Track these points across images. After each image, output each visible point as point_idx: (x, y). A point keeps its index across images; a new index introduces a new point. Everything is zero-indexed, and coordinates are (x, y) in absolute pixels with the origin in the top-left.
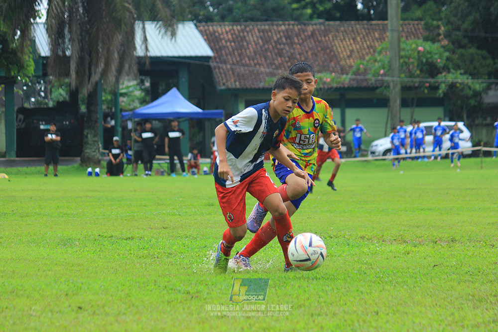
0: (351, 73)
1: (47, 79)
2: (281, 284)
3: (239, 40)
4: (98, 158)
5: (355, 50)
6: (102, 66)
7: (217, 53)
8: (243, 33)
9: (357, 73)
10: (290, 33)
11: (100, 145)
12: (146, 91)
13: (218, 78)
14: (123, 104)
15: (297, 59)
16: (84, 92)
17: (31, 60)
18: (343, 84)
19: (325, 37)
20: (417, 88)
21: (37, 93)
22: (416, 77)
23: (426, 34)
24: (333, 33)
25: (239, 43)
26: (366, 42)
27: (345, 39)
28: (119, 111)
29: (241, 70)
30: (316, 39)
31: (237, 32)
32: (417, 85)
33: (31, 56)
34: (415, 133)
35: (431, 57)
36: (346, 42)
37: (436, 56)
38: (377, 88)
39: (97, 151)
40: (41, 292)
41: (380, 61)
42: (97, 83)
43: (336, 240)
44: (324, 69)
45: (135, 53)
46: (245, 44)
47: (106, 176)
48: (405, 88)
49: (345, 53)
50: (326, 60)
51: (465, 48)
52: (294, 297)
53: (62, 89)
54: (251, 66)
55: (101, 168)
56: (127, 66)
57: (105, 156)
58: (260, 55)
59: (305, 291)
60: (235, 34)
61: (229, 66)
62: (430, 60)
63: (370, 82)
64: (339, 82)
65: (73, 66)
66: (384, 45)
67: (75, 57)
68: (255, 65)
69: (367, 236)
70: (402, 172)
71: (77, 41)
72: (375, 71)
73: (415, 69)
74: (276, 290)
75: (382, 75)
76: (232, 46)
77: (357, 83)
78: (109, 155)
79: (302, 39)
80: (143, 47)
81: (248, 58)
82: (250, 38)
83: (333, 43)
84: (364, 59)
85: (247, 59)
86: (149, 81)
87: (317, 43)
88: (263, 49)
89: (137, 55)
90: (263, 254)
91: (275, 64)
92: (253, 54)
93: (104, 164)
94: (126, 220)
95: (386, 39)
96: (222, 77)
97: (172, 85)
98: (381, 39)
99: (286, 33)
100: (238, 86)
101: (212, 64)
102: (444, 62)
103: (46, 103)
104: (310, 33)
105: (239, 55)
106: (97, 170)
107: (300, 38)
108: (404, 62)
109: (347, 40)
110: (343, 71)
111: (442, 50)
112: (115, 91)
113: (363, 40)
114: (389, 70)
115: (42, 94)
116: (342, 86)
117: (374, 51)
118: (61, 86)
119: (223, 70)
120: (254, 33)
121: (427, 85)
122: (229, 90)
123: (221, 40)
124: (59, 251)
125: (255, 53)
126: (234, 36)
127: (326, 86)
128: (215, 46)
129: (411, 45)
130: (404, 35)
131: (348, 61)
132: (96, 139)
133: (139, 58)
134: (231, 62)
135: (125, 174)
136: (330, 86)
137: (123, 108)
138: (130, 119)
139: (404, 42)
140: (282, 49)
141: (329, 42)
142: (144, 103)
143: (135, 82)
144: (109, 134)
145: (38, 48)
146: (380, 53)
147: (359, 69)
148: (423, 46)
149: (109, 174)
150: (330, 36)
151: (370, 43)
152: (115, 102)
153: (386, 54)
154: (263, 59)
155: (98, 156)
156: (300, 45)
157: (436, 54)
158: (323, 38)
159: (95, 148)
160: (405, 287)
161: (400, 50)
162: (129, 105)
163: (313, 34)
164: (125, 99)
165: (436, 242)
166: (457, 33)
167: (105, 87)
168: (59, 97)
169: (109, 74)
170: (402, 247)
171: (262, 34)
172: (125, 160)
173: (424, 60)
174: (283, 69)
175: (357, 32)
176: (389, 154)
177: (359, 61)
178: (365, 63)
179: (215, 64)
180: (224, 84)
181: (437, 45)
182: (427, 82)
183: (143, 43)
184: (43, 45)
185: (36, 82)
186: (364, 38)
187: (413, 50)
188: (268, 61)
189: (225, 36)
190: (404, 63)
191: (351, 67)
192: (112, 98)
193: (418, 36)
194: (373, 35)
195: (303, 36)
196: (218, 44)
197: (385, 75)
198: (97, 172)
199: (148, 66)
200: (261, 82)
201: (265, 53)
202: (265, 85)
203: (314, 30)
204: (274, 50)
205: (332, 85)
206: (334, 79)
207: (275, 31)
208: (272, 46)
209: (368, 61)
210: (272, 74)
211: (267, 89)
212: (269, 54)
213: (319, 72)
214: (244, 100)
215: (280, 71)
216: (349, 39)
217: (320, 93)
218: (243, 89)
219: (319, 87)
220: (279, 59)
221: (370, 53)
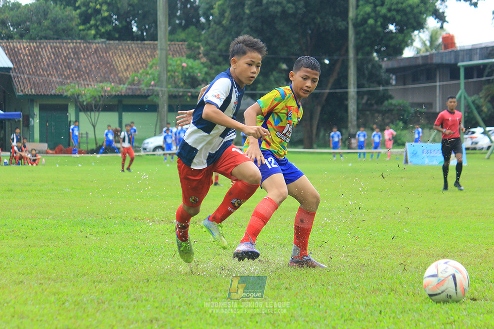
0: (127, 83)
2: (69, 257)
3: (35, 55)
5: (131, 65)
7: (16, 65)
8: (38, 49)
9: (132, 83)
10: (77, 50)
13: (17, 85)
15: (83, 71)
18: (121, 92)
19: (106, 53)
20: (181, 97)
22: (180, 88)
23: (189, 53)
24: (112, 51)
25: (35, 57)
26: (139, 57)
27: (122, 55)
29: (37, 79)
30: (98, 55)
31: (33, 48)
32: (181, 94)
34: (179, 133)
35: (193, 72)
36: (123, 58)
37: (197, 71)
38: (149, 96)
41: (151, 74)
44: (105, 79)
46: (40, 58)
48: (172, 97)
49: (122, 67)
50: (107, 73)
51: (220, 65)
52: (80, 267)
54: (45, 76)
58: (52, 68)
59: (89, 262)
60: (32, 49)
61: (26, 76)
62: (192, 74)
63: (143, 91)
64: (117, 91)
66: (154, 61)
68: (48, 75)
70: (168, 165)
72: (147, 82)
73: (180, 81)
75: (152, 86)
76: (29, 60)
77: (132, 91)
79: (87, 54)
81: (43, 70)
82: (44, 53)
83: (112, 59)
84: (138, 72)
85: (41, 70)
87: (99, 58)
88: (55, 62)
91: (65, 75)
92: (46, 66)
95: (156, 56)
96: (20, 85)
98: (152, 56)
99: (73, 50)
100: (34, 93)
101: (12, 74)
102: (203, 76)
104: (93, 50)
105: (35, 67)
107: (85, 54)
108: (171, 75)
109: (124, 56)
110: (121, 82)
111: (202, 66)
113: (137, 57)
114: (158, 81)
116: (120, 94)
117: (146, 66)
119: (21, 79)
120: (47, 49)
121: (190, 94)
122: (26, 96)
123: (20, 54)
125: (48, 66)
126: (31, 51)
127: (106, 94)
128: (15, 60)
129: (177, 61)
130: (171, 53)
131: (124, 73)
134: (28, 73)
136: (109, 94)
139: (171, 59)
140: (71, 63)
141: (109, 58)
146: (151, 67)
147: (134, 80)
148: (186, 63)
150: (110, 53)
151: (143, 59)
153: (156, 69)
154: (55, 71)
156: (85, 59)
157: (196, 69)
158: (104, 54)
161: (167, 65)
163: (96, 50)
165: (196, 223)
166: (214, 52)
171: (53, 50)
173: (187, 74)
174: (71, 79)
175: (133, 49)
176: (157, 150)
177: (134, 74)
178: (139, 75)
179: (15, 74)
180: (22, 91)
181: (197, 62)
182: (189, 92)
186: (138, 55)
187: (178, 66)
188: (59, 72)
189: (24, 51)
190: (170, 77)
191: (127, 78)
193: (182, 54)
194: (145, 52)
195: (88, 52)
196: (17, 57)
197: (155, 85)
200: (53, 90)
201: (56, 66)
202: (56, 92)
203: (97, 48)
204: (64, 64)
205: (112, 93)
206: (113, 88)
207: (64, 48)
208: (62, 60)
209: (141, 74)
210: (62, 83)
211: (58, 95)
212: (60, 66)
213: (101, 82)
214: (38, 104)
215: (69, 81)
216: (126, 55)
217: (102, 99)
218: (37, 95)
219: (100, 94)
220: (68, 71)
221: (143, 67)
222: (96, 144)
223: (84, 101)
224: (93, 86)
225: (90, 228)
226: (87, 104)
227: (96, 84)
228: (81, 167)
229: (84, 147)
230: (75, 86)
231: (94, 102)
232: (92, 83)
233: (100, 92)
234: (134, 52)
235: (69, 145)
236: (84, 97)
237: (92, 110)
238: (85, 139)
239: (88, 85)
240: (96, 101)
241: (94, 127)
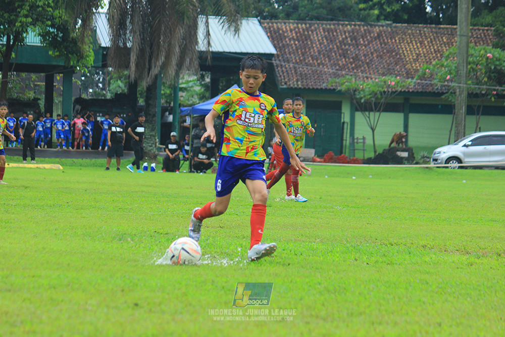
0: (416, 77)
1: (105, 70)
3: (304, 38)
4: (154, 152)
5: (422, 55)
6: (162, 59)
7: (280, 50)
8: (308, 32)
9: (422, 77)
10: (355, 34)
11: (157, 140)
12: (206, 86)
13: (280, 76)
14: (182, 99)
15: (362, 61)
16: (144, 85)
17: (91, 51)
18: (408, 88)
19: (391, 39)
20: (483, 95)
21: (95, 84)
22: (483, 85)
23: (496, 40)
24: (399, 36)
25: (303, 42)
26: (433, 45)
27: (411, 41)
28: (178, 106)
29: (304, 69)
30: (382, 40)
31: (301, 30)
32: (483, 92)
33: (91, 46)
35: (500, 65)
36: (413, 46)
38: (443, 94)
39: (154, 146)
40: (96, 286)
41: (447, 66)
42: (156, 77)
43: (397, 247)
44: (389, 72)
45: (196, 47)
46: (309, 43)
47: (162, 171)
48: (471, 95)
49: (411, 57)
50: (391, 63)
53: (121, 81)
54: (315, 66)
55: (157, 163)
56: (188, 60)
57: (162, 152)
58: (324, 56)
60: (300, 32)
61: (291, 65)
62: (499, 68)
63: (436, 88)
64: (404, 87)
65: (133, 58)
66: (451, 50)
67: (135, 50)
68: (319, 65)
69: (428, 245)
70: (464, 181)
71: (138, 33)
72: (441, 76)
73: (483, 76)
74: (336, 296)
75: (448, 81)
76: (296, 45)
77: (423, 89)
78: (165, 151)
79: (368, 40)
80: (206, 42)
81: (312, 58)
82: (314, 37)
83: (399, 47)
84: (431, 63)
85: (310, 58)
86: (209, 77)
87: (383, 45)
88: (328, 48)
89: (199, 50)
90: (322, 259)
91: (339, 65)
92: (317, 54)
93: (161, 159)
94: (182, 217)
95: (454, 44)
96: (284, 76)
97: (232, 82)
98: (450, 44)
99: (351, 34)
100: (300, 86)
101: (275, 62)
103: (104, 94)
104: (376, 35)
105: (303, 54)
106: (153, 165)
107: (365, 39)
109: (414, 42)
110: (409, 75)
112: (174, 85)
113: (431, 44)
114: (455, 76)
115: (101, 85)
116: (407, 90)
117: (441, 56)
118: (120, 78)
119: (286, 68)
120: (319, 33)
121: (495, 93)
122: (290, 89)
123: (285, 37)
124: (115, 246)
125: (319, 52)
126: (298, 34)
127: (390, 90)
128: (279, 44)
129: (480, 51)
130: (473, 40)
131: (413, 65)
132: (153, 133)
133: (201, 52)
134: (294, 61)
135: (180, 170)
136: (394, 90)
137: (182, 103)
138: (189, 115)
139: (473, 48)
140: (347, 50)
141: (395, 45)
142: (204, 99)
143: (195, 78)
144: (166, 128)
145: (99, 39)
146: (448, 58)
147: (425, 74)
148: (492, 53)
149: (165, 170)
150: (397, 38)
151: (438, 48)
152: (174, 96)
153: (454, 60)
154: (327, 59)
155: (155, 151)
156: (365, 46)
158: (389, 41)
159: (152, 142)
160: (469, 299)
161: (468, 56)
162: (188, 100)
163: (379, 35)
164: (184, 94)
167: (164, 81)
168: (117, 89)
169: (169, 68)
170: (465, 258)
171: (327, 33)
172: (181, 156)
173: (493, 67)
174: (347, 70)
175: (426, 36)
176: (451, 162)
177: (425, 66)
178: (431, 67)
179: (278, 62)
180: (286, 83)
182: (494, 90)
183: (205, 38)
184: (104, 35)
185: (95, 73)
186: (432, 42)
187: (482, 56)
188: (332, 62)
189: (290, 34)
190: (472, 70)
191: (417, 71)
192: (170, 92)
193: (487, 42)
194: (441, 39)
195: (369, 37)
196: (282, 42)
197: (451, 80)
198: (153, 167)
199: (209, 62)
200: (324, 83)
201: (329, 54)
202: (327, 86)
203: (381, 31)
204: (339, 51)
205: (397, 89)
206: (399, 82)
207: (340, 31)
208: (337, 46)
209: (434, 66)
210: (336, 75)
211: (330, 89)
212: (333, 54)
213: (384, 75)
214: (305, 100)
215: (344, 72)
216: (416, 41)
217: (384, 96)
218: (305, 88)
219: (382, 90)
220: (344, 60)
221: (437, 57)
222: (375, 152)
223: (361, 98)
224: (374, 79)
225: (367, 256)
226: (365, 102)
227: (377, 77)
228: (355, 179)
229: (359, 155)
230: (351, 79)
231: (373, 99)
232: (373, 76)
233: (383, 88)
234: (426, 39)
235: (341, 153)
236: (362, 92)
237: (371, 110)
238: (362, 144)
239: (367, 78)
240: (377, 98)
241: (373, 130)
